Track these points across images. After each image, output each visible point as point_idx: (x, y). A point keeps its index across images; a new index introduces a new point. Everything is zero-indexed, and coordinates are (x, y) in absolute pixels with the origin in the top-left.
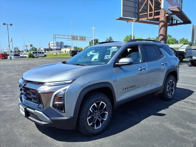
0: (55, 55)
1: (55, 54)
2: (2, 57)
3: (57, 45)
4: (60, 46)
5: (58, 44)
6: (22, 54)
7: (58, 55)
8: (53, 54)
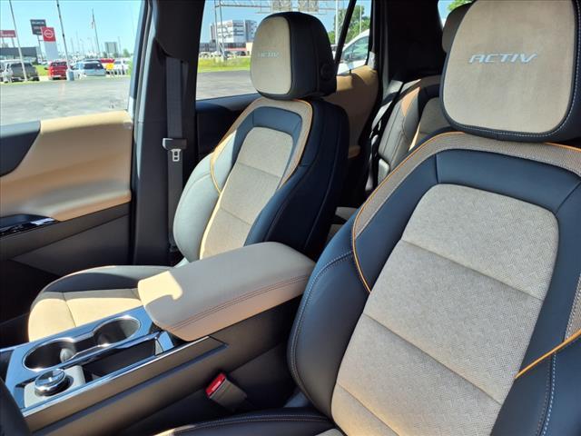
0: (220, 65)
1: (220, 63)
2: (54, 73)
3: (235, 31)
4: (244, 33)
5: (238, 29)
6: (120, 63)
7: (230, 63)
8: (214, 60)
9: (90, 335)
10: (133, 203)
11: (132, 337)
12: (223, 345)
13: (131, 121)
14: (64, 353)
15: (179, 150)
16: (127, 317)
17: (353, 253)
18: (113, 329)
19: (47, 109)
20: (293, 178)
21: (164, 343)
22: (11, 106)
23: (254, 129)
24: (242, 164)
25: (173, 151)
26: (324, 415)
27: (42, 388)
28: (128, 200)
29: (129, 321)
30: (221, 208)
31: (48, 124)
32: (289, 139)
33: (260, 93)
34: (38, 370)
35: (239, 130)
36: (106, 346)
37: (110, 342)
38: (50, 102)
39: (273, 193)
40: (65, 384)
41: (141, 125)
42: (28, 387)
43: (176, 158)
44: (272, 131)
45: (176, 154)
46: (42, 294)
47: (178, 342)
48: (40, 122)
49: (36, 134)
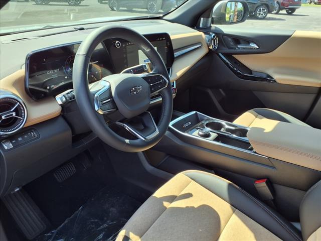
12: (273, 167)
14: (222, 129)
27: (201, 133)
46: (251, 110)
48: (295, 31)
49: (289, 37)
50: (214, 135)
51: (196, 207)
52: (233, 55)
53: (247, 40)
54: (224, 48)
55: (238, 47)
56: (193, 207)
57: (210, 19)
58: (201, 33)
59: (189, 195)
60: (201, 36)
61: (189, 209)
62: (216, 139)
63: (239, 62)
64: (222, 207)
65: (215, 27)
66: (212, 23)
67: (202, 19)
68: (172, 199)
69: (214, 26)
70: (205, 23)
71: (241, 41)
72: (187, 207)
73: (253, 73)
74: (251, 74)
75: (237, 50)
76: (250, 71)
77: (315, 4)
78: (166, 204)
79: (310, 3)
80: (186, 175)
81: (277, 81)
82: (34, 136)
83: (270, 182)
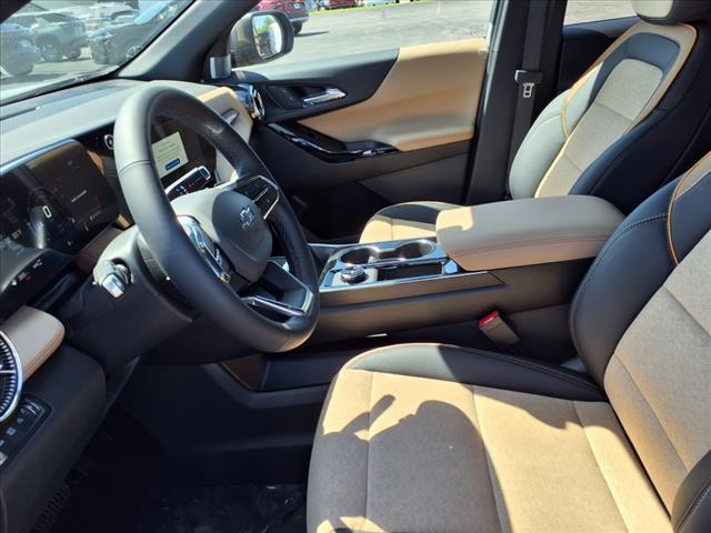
9: (393, 249)
10: (474, 142)
11: (425, 257)
12: (502, 285)
13: (486, 50)
14: (371, 259)
15: (532, 85)
16: (424, 242)
17: (666, 216)
18: (412, 249)
19: (444, 32)
20: (643, 124)
21: (450, 268)
22: (410, 29)
23: (625, 61)
24: (601, 105)
25: (526, 85)
26: (596, 384)
27: (346, 276)
28: (469, 137)
29: (427, 246)
30: (564, 156)
31: (408, 51)
32: (659, 73)
33: (639, 15)
34: (349, 265)
35: (606, 62)
36: (402, 260)
37: (408, 258)
38: (450, 24)
39: (619, 137)
40: (361, 278)
41: (495, 54)
42: (339, 274)
43: (527, 94)
44: (643, 64)
45: (528, 88)
46: (376, 216)
47: (461, 270)
48: (398, 50)
49: (393, 61)
50: (371, 273)
51: (414, 413)
52: (300, 122)
53: (318, 84)
54: (278, 111)
55: (306, 103)
56: (410, 416)
57: (229, 57)
58: (225, 90)
59: (387, 401)
60: (228, 94)
61: (407, 422)
62: (380, 278)
63: (316, 132)
64: (453, 393)
65: (244, 72)
66: (234, 64)
67: (212, 60)
68: (364, 420)
69: (240, 71)
70: (221, 67)
71: (308, 90)
72: (401, 421)
73: (348, 146)
74: (345, 148)
75: (306, 109)
76: (341, 145)
77: (327, 9)
78: (361, 435)
79: (319, 7)
80: (356, 368)
81: (398, 147)
82: (38, 412)
83: (505, 314)
